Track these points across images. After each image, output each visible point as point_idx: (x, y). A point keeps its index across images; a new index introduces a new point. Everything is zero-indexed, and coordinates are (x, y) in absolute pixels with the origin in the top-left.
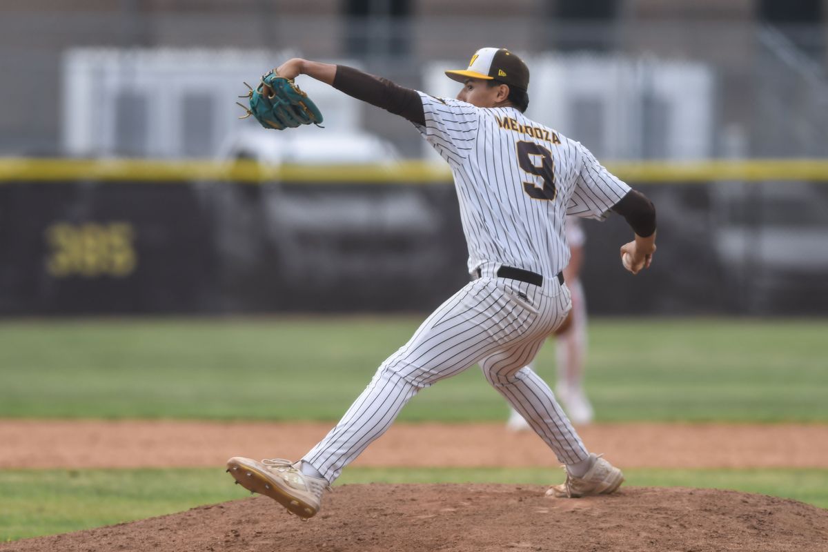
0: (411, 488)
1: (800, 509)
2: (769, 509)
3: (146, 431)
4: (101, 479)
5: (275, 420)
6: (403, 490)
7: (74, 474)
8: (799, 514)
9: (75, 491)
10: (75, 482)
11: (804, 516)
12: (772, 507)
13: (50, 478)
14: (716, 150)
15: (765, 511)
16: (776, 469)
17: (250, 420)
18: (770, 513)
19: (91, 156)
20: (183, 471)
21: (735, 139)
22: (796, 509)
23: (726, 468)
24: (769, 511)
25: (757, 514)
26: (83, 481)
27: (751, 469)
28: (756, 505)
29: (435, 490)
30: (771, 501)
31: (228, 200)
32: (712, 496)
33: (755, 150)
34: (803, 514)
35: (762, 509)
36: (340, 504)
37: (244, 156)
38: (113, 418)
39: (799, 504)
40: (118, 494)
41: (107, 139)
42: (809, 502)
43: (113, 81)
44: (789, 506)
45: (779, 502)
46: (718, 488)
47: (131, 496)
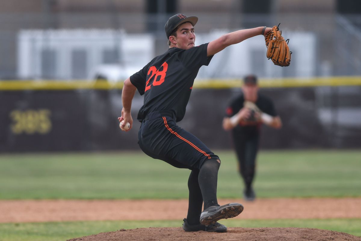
0: (168, 229)
1: (347, 237)
2: (332, 237)
3: (52, 205)
4: (29, 227)
5: (112, 199)
6: (164, 230)
7: (17, 225)
8: (346, 239)
9: (18, 233)
10: (17, 229)
11: (348, 240)
12: (334, 236)
13: (6, 227)
14: (317, 73)
15: (331, 238)
16: (340, 219)
17: (101, 199)
18: (333, 239)
19: (31, 79)
20: (67, 223)
21: (326, 67)
22: (345, 237)
23: (318, 219)
24: (332, 238)
25: (327, 239)
26: (21, 228)
27: (328, 219)
28: (326, 236)
29: (179, 230)
30: (333, 233)
31: (93, 97)
32: (306, 231)
33: (335, 72)
34: (348, 239)
35: (329, 237)
36: (135, 237)
37: (100, 78)
38: (38, 199)
39: (346, 235)
40: (37, 234)
41: (38, 71)
42: (350, 233)
43: (40, 45)
44: (341, 235)
45: (337, 234)
46: (309, 228)
47: (43, 235)
